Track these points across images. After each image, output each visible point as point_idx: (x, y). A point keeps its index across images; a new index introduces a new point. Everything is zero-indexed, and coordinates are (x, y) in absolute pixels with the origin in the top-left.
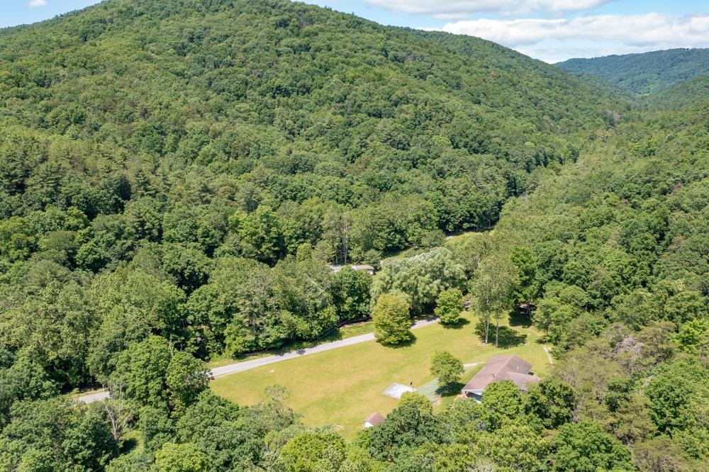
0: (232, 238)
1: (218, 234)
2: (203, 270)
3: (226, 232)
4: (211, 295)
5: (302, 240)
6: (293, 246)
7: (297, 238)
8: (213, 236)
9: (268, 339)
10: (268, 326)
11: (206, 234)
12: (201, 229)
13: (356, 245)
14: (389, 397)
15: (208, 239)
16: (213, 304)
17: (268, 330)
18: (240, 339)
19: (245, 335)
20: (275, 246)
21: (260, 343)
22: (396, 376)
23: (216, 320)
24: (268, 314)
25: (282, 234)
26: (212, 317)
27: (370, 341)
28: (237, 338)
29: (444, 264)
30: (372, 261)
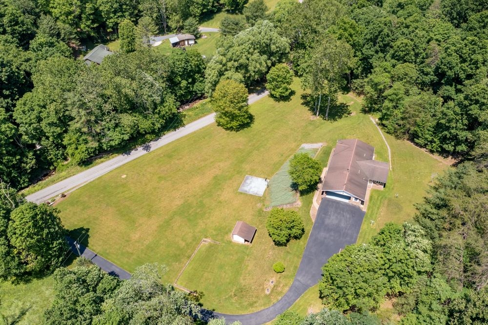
0: (45, 22)
1: (28, 19)
2: (23, 67)
3: (38, 15)
4: (39, 106)
5: (120, 14)
6: (112, 20)
7: (115, 12)
8: (23, 23)
9: (111, 142)
10: (109, 129)
11: (15, 22)
12: (7, 17)
13: (174, 14)
14: (245, 194)
15: (17, 27)
16: (43, 115)
17: (110, 135)
18: (83, 147)
19: (87, 143)
20: (93, 22)
21: (105, 147)
22: (246, 167)
23: (52, 130)
24: (107, 118)
25: (98, 8)
26: (46, 129)
27: (211, 125)
28: (79, 147)
29: (271, 40)
30: (192, 30)
